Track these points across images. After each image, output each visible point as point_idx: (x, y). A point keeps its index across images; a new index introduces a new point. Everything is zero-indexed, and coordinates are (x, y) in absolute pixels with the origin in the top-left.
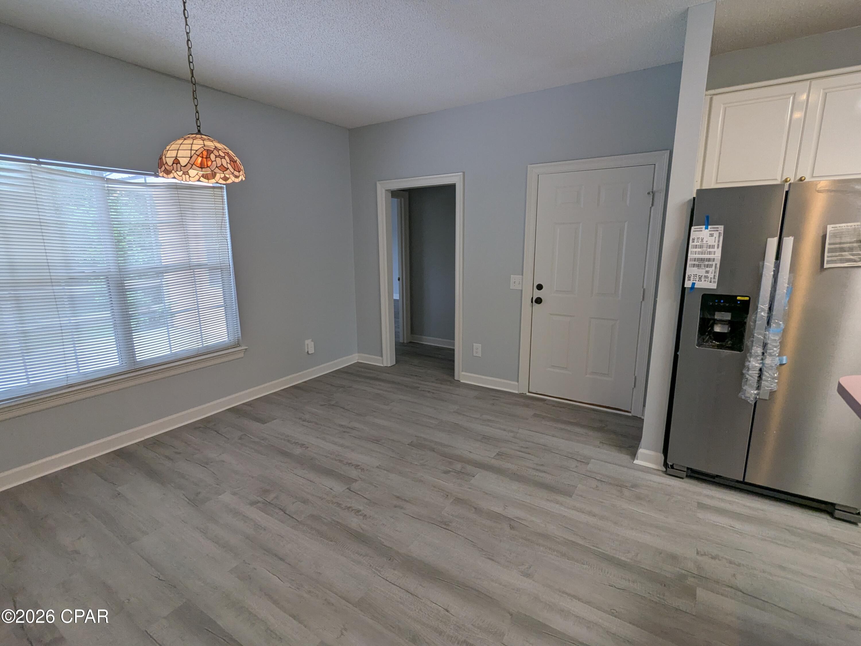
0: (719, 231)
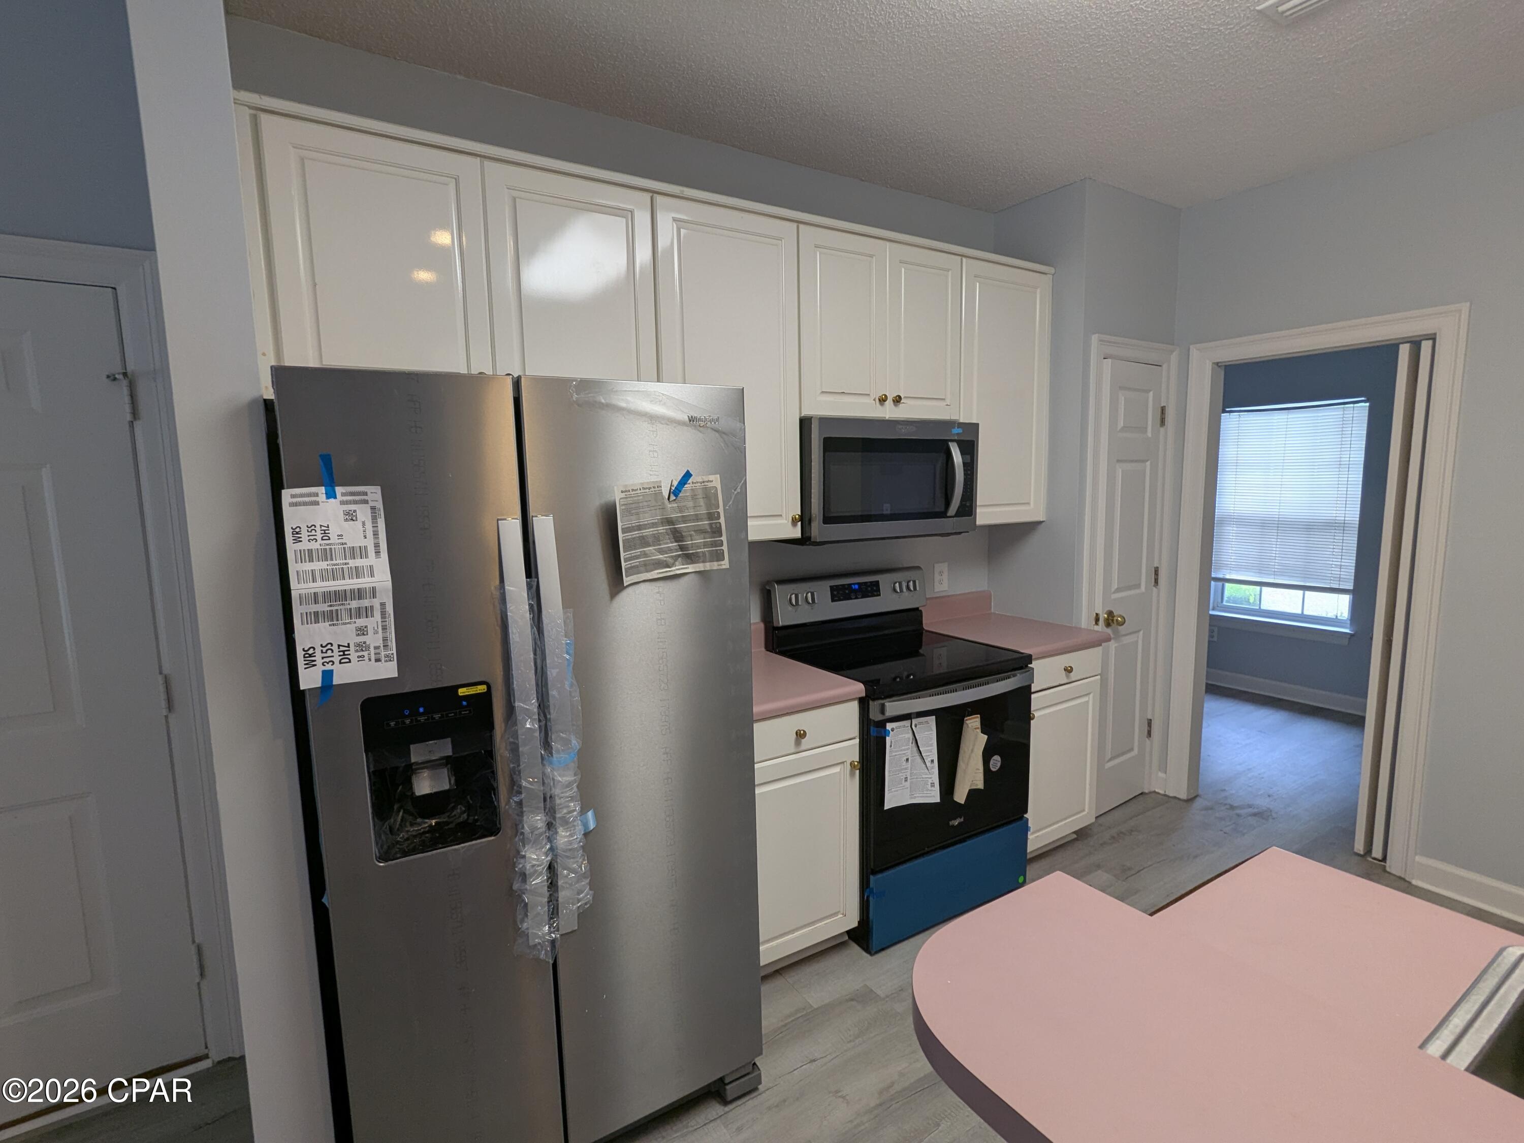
0: (371, 504)
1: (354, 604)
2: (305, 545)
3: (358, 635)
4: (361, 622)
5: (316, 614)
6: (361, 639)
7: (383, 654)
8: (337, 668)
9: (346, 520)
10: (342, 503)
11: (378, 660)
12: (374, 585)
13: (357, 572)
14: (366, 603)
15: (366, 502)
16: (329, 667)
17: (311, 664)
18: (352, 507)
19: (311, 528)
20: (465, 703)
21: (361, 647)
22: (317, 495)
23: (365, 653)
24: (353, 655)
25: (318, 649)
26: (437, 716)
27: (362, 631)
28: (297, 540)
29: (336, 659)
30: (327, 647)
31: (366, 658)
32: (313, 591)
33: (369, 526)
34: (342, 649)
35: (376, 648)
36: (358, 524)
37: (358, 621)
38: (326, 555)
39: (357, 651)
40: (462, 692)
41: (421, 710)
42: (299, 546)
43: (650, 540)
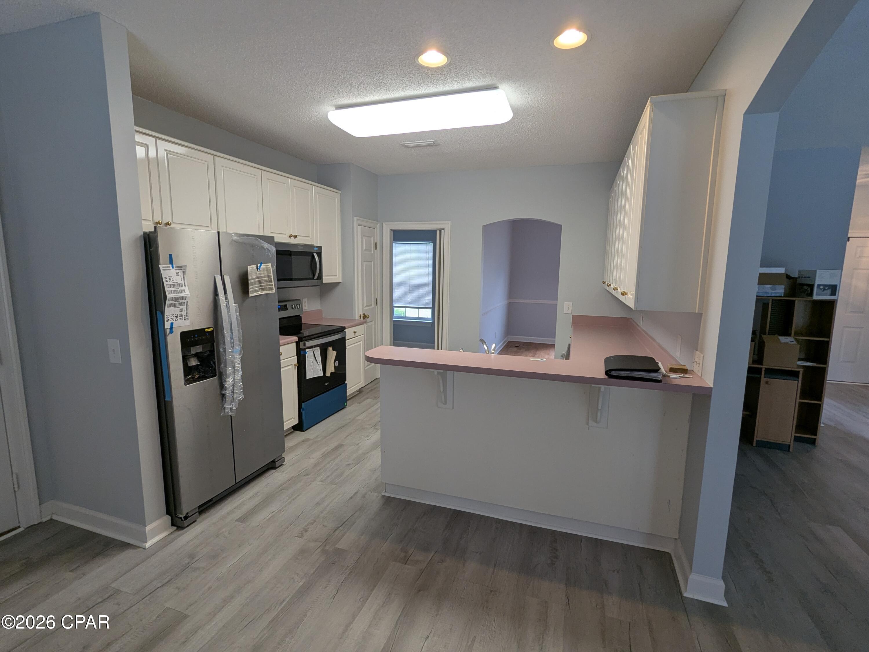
0: (183, 270)
1: (181, 301)
2: (169, 283)
3: (180, 311)
4: (181, 307)
5: (171, 304)
6: (180, 313)
7: (186, 317)
8: (174, 322)
9: (177, 275)
10: (176, 270)
11: (185, 320)
12: (186, 295)
13: (181, 291)
14: (183, 301)
15: (181, 270)
16: (172, 322)
17: (168, 320)
18: (178, 271)
19: (170, 277)
20: (207, 334)
21: (181, 315)
22: (170, 267)
23: (182, 317)
24: (178, 318)
25: (170, 315)
26: (200, 338)
27: (181, 310)
28: (167, 281)
29: (174, 319)
30: (172, 315)
31: (182, 319)
32: (172, 297)
33: (182, 277)
34: (176, 316)
35: (185, 316)
36: (180, 276)
37: (180, 307)
38: (173, 286)
39: (179, 317)
40: (206, 330)
41: (196, 336)
42: (167, 283)
43: (254, 283)
